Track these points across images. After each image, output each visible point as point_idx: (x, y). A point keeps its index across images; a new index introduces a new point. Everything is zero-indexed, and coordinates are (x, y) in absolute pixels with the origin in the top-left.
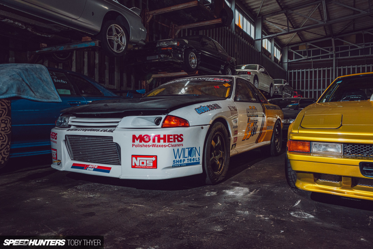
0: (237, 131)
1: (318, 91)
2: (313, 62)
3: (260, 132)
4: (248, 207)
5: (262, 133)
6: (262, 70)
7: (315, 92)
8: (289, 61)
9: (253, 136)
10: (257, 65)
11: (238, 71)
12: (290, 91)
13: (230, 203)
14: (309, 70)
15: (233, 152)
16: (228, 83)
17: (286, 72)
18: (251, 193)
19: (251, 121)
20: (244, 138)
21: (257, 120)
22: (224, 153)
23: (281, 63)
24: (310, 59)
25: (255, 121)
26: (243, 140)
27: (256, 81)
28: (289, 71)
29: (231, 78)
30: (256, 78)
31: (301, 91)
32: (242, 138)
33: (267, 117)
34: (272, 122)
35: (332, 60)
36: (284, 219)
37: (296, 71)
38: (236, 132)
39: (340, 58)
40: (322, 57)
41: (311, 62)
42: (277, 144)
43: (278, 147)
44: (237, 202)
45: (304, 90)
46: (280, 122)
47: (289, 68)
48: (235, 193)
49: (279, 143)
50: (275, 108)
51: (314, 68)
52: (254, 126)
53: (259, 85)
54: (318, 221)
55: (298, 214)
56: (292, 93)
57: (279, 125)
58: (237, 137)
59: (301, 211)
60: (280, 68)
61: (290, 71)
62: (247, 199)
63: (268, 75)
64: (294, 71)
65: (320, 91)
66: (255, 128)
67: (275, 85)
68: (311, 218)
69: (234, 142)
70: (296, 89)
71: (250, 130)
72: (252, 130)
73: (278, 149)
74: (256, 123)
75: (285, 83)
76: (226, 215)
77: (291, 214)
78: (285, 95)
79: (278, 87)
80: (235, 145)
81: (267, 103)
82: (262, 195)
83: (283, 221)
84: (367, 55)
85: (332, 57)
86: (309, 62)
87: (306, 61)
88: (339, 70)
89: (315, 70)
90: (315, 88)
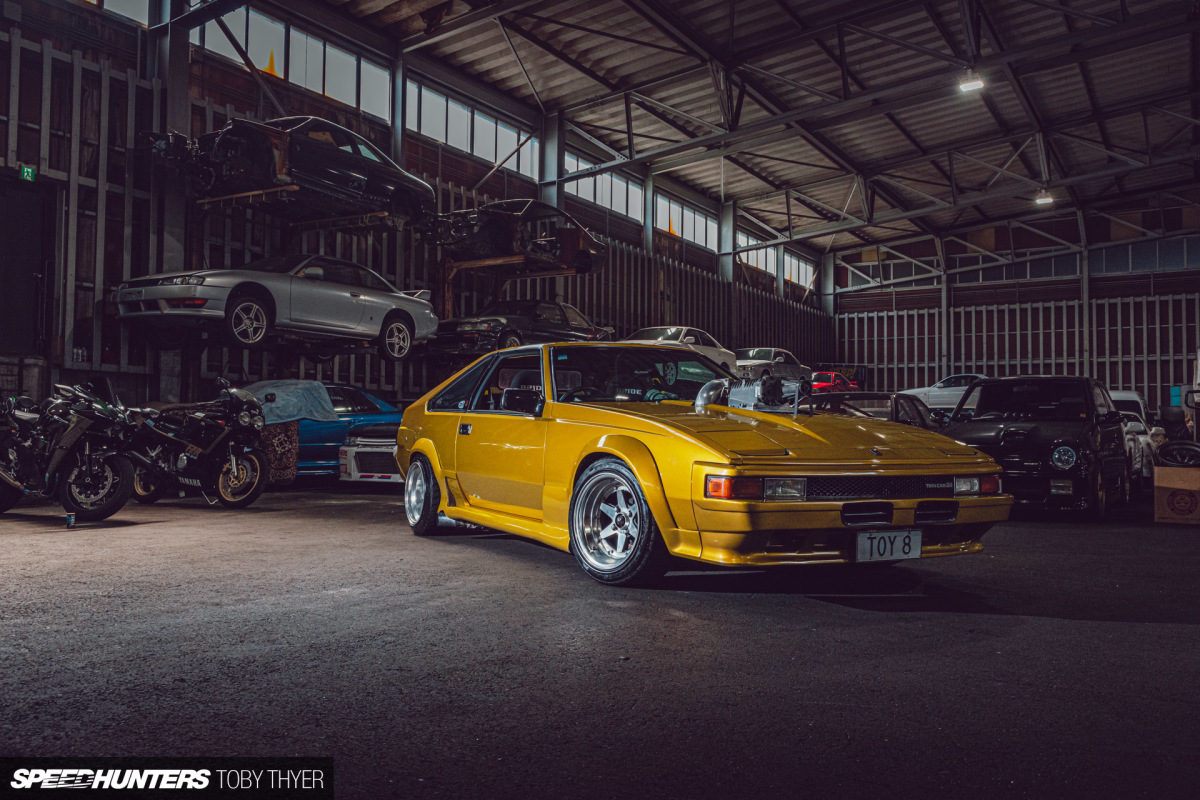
2: (896, 295)
6: (691, 339)
8: (839, 290)
14: (885, 314)
17: (831, 318)
23: (814, 298)
24: (888, 286)
28: (837, 316)
35: (940, 290)
37: (855, 315)
39: (958, 285)
40: (918, 282)
41: (891, 294)
45: (875, 366)
47: (837, 308)
51: (899, 310)
61: (841, 316)
64: (850, 316)
79: (752, 368)
84: (1021, 281)
85: (939, 282)
86: (887, 294)
87: (879, 291)
88: (957, 315)
89: (901, 313)
90: (901, 360)
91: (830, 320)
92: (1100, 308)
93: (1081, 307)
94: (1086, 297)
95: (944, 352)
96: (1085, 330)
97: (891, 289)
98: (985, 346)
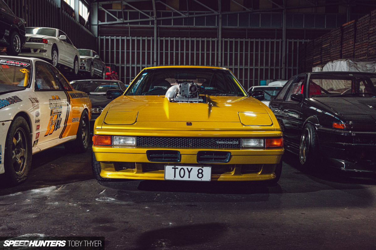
0: (39, 125)
1: (137, 67)
2: (130, 28)
3: (65, 125)
4: (57, 199)
5: (66, 126)
6: (64, 37)
7: (133, 68)
8: (100, 23)
9: (56, 130)
10: (56, 29)
11: (29, 37)
12: (101, 66)
13: (38, 198)
14: (125, 38)
15: (35, 150)
16: (26, 68)
17: (96, 38)
18: (59, 189)
19: (54, 113)
20: (46, 133)
21: (61, 112)
22: (26, 150)
23: (89, 25)
24: (126, 23)
25: (58, 113)
26: (45, 136)
27: (55, 52)
28: (99, 37)
29: (29, 61)
30: (55, 48)
31: (115, 65)
32: (44, 133)
33: (72, 106)
34: (78, 112)
35: (153, 28)
36: (90, 204)
37: (109, 37)
38: (38, 127)
39: (161, 26)
40: (142, 23)
41: (128, 28)
42: (84, 139)
43: (85, 141)
44: (46, 197)
45: (120, 65)
46: (87, 113)
47: (100, 33)
48: (42, 190)
49: (86, 137)
50: (81, 96)
51: (132, 37)
52: (57, 118)
53: (59, 58)
54: (117, 201)
55: (102, 199)
56: (104, 69)
57: (86, 116)
58: (39, 133)
59: (104, 197)
60: (87, 33)
61: (102, 37)
62: (55, 194)
63: (72, 44)
64: (107, 38)
65: (139, 67)
66: (58, 121)
67: (81, 57)
68: (112, 200)
69: (37, 138)
70: (109, 63)
71: (54, 124)
72: (56, 123)
73: (86, 144)
74: (60, 115)
75: (94, 56)
76: (37, 207)
77: (96, 199)
78: (94, 72)
79: (86, 61)
80: (37, 141)
81: (72, 91)
82: (69, 189)
83: (89, 205)
84: (191, 26)
85: (153, 23)
86: (125, 28)
87: (121, 25)
88: (162, 41)
89: (133, 38)
90: (133, 63)
91: (95, 39)
92: (226, 42)
93: (218, 41)
94: (220, 36)
95: (155, 60)
96: (220, 53)
97: (128, 25)
98: (174, 57)
